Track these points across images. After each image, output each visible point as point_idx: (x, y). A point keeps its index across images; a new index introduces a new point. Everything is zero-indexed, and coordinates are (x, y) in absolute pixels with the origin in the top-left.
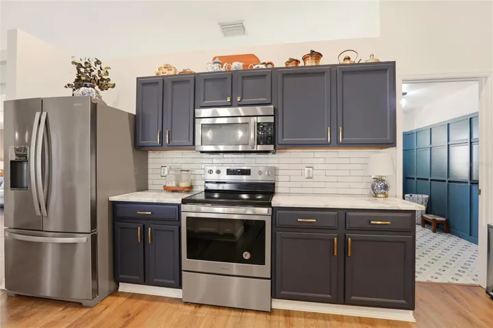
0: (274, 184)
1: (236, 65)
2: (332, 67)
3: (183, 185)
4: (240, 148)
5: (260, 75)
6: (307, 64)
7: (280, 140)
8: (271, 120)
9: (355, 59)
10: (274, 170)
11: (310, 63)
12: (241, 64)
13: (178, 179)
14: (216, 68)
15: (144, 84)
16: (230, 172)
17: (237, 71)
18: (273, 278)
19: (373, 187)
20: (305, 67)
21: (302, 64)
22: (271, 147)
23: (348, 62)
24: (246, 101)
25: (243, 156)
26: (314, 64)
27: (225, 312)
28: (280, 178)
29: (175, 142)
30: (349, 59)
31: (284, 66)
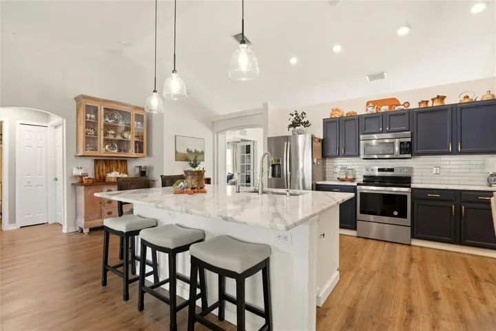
0: (410, 178)
1: (384, 108)
2: (453, 107)
3: (350, 177)
4: (387, 156)
5: (401, 114)
6: (434, 105)
7: (415, 151)
8: (409, 140)
9: (472, 97)
10: (411, 169)
11: (436, 104)
12: (387, 107)
13: (347, 174)
14: (372, 110)
15: (327, 122)
16: (380, 170)
17: (385, 113)
18: (412, 226)
19: (488, 180)
20: (432, 107)
21: (430, 104)
22: (409, 156)
23: (467, 100)
24: (392, 129)
25: (388, 160)
26: (440, 104)
27: (383, 243)
28: (415, 174)
29: (347, 153)
30: (468, 97)
31: (418, 107)
